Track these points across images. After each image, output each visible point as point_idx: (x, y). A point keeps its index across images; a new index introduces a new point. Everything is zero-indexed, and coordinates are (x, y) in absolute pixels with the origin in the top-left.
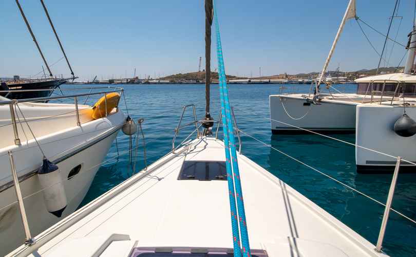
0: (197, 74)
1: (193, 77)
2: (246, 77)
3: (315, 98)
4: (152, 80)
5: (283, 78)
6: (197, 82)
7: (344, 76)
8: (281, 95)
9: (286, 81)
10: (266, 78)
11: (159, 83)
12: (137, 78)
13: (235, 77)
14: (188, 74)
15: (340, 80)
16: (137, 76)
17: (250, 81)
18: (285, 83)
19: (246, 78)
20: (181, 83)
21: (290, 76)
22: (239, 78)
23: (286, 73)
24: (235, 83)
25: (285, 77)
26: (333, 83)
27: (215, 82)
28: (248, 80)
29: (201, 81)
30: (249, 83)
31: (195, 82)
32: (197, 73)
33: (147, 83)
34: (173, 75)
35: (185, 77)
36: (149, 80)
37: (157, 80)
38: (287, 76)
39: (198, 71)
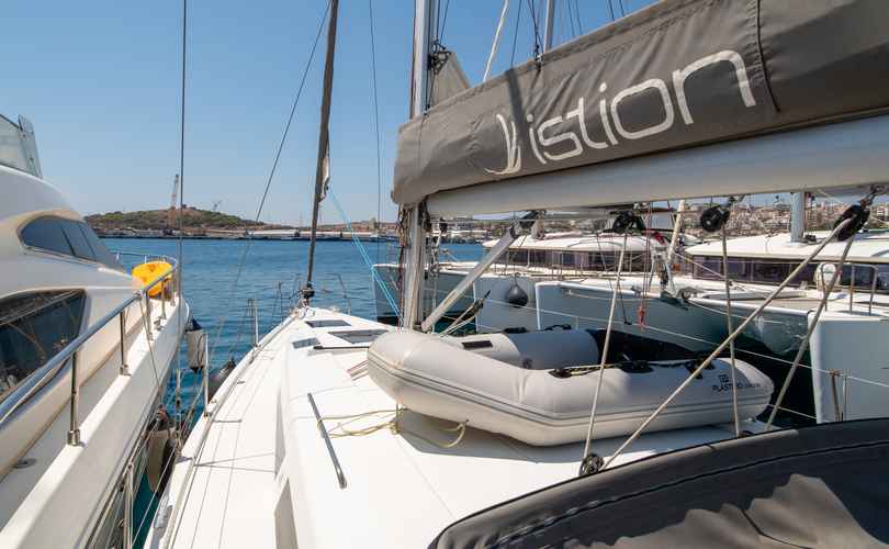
0: (164, 215)
1: (153, 221)
2: (288, 225)
3: (432, 269)
5: (368, 229)
6: (166, 233)
7: (482, 227)
8: (388, 265)
9: (376, 236)
10: (333, 228)
13: (262, 224)
14: (140, 214)
15: (476, 236)
17: (297, 235)
18: (373, 240)
19: (290, 228)
20: (121, 236)
21: (384, 225)
22: (272, 228)
23: (374, 219)
24: (265, 238)
25: (372, 227)
26: (464, 241)
27: (213, 235)
28: (293, 232)
29: (176, 233)
30: (297, 238)
31: (161, 233)
32: (166, 211)
34: (98, 216)
35: (131, 221)
38: (377, 225)
39: (167, 207)
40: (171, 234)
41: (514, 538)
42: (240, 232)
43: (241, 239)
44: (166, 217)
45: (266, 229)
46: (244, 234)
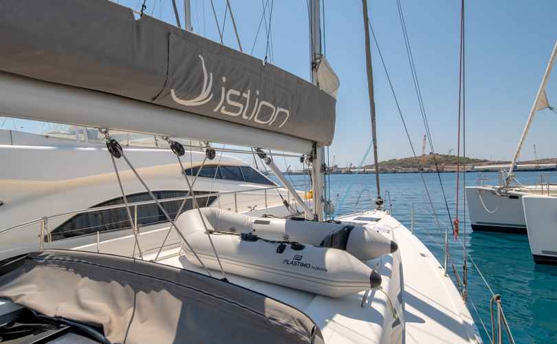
1: (413, 163)
2: (508, 160)
4: (354, 168)
6: (420, 170)
8: (478, 187)
11: (364, 172)
12: (336, 166)
13: (486, 161)
14: (406, 160)
16: (336, 164)
19: (509, 163)
20: (395, 172)
22: (493, 163)
27: (449, 170)
28: (511, 165)
29: (425, 169)
31: (417, 170)
32: (420, 157)
33: (349, 172)
34: (384, 162)
35: (401, 164)
36: (350, 168)
37: (362, 168)
39: (422, 154)
40: (422, 170)
41: (64, 260)
42: (468, 167)
43: (468, 171)
44: (420, 160)
45: (490, 164)
46: (471, 169)
